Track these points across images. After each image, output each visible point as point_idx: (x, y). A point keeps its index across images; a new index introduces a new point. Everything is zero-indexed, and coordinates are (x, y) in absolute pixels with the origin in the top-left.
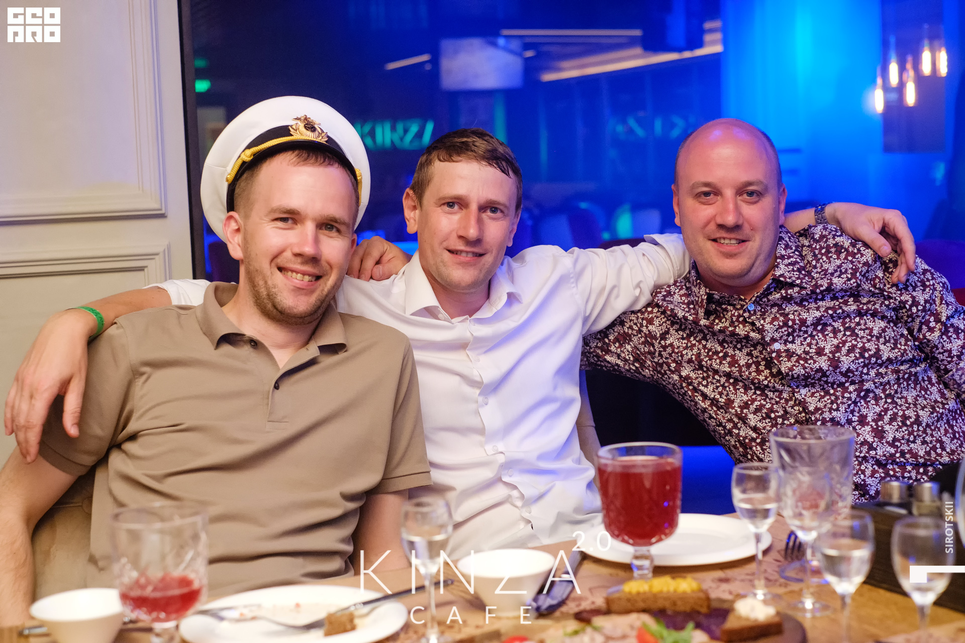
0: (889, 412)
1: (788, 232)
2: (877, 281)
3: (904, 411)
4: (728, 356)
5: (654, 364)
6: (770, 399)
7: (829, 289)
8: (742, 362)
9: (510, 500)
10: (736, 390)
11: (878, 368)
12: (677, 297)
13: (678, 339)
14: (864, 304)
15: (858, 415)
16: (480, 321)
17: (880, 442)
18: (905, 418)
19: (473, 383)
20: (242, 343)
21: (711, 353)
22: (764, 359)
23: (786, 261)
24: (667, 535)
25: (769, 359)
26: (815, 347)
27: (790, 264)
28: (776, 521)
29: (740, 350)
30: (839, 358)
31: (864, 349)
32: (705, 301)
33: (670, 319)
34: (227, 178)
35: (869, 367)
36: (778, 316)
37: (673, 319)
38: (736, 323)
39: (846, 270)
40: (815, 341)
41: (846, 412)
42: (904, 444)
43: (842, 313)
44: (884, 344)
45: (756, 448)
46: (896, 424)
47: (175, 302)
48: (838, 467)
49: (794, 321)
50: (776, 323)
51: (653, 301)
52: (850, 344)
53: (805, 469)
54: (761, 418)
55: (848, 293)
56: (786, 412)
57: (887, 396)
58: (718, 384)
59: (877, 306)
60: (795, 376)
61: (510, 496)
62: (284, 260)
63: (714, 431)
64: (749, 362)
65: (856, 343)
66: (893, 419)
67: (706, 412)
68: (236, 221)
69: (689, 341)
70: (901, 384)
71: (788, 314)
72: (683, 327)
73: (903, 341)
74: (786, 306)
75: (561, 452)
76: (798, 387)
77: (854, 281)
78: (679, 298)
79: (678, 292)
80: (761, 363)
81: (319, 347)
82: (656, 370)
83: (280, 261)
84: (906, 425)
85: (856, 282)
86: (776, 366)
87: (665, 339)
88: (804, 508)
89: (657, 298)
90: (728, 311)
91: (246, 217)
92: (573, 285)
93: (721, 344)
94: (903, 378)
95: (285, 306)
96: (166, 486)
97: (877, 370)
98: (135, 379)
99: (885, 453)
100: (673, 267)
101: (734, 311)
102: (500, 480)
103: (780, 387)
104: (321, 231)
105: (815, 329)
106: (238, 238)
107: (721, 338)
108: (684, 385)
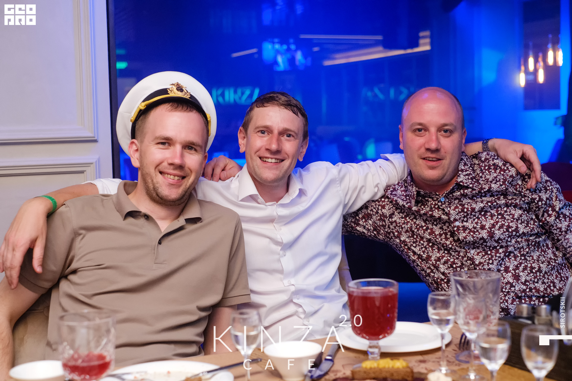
0: (522, 265)
1: (466, 156)
2: (518, 186)
3: (531, 264)
4: (429, 229)
5: (385, 232)
6: (453, 256)
7: (489, 190)
8: (437, 233)
9: (297, 314)
10: (433, 250)
11: (517, 238)
12: (399, 191)
13: (399, 218)
14: (509, 200)
15: (504, 266)
16: (283, 206)
17: (517, 282)
18: (532, 268)
19: (277, 243)
20: (140, 217)
21: (418, 227)
22: (450, 231)
23: (464, 173)
24: (389, 334)
25: (452, 231)
26: (480, 225)
27: (466, 175)
28: (454, 327)
29: (436, 225)
30: (494, 231)
31: (509, 227)
32: (415, 195)
33: (395, 206)
34: (131, 119)
35: (512, 237)
36: (458, 205)
37: (397, 206)
38: (434, 209)
39: (500, 180)
40: (480, 221)
41: (498, 265)
42: (531, 283)
43: (496, 205)
44: (521, 224)
45: (444, 285)
46: (527, 272)
47: (101, 192)
48: (491, 295)
49: (468, 209)
50: (457, 210)
51: (385, 194)
52: (501, 223)
53: (471, 296)
54: (447, 267)
55: (500, 193)
56: (462, 264)
57: (522, 255)
58: (422, 246)
59: (518, 201)
60: (468, 242)
61: (297, 312)
62: (163, 167)
63: (420, 273)
64: (441, 233)
65: (504, 223)
66: (525, 269)
67: (415, 262)
68: (136, 145)
69: (406, 219)
70: (530, 248)
71: (464, 205)
72: (402, 211)
73: (532, 222)
74: (464, 199)
75: (328, 286)
76: (469, 249)
77: (504, 186)
78: (401, 192)
79: (400, 189)
80: (448, 234)
81: (185, 219)
82: (386, 236)
83: (161, 168)
84: (533, 273)
85: (505, 187)
86: (457, 236)
87: (392, 218)
88: (470, 319)
89: (387, 193)
90: (429, 202)
91: (142, 142)
92: (339, 185)
93: (425, 221)
94: (531, 244)
95: (163, 195)
96: (93, 301)
97: (516, 239)
98: (76, 237)
99: (520, 289)
100: (398, 174)
101: (432, 201)
102: (291, 301)
103: (459, 249)
104: (185, 150)
105: (480, 214)
106: (137, 155)
107: (425, 218)
108: (402, 245)
